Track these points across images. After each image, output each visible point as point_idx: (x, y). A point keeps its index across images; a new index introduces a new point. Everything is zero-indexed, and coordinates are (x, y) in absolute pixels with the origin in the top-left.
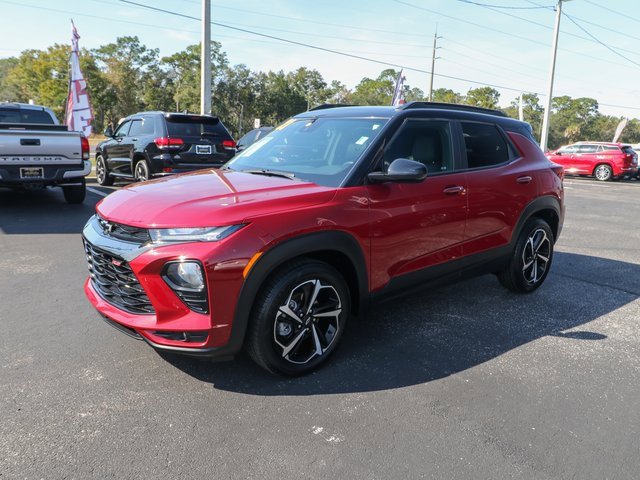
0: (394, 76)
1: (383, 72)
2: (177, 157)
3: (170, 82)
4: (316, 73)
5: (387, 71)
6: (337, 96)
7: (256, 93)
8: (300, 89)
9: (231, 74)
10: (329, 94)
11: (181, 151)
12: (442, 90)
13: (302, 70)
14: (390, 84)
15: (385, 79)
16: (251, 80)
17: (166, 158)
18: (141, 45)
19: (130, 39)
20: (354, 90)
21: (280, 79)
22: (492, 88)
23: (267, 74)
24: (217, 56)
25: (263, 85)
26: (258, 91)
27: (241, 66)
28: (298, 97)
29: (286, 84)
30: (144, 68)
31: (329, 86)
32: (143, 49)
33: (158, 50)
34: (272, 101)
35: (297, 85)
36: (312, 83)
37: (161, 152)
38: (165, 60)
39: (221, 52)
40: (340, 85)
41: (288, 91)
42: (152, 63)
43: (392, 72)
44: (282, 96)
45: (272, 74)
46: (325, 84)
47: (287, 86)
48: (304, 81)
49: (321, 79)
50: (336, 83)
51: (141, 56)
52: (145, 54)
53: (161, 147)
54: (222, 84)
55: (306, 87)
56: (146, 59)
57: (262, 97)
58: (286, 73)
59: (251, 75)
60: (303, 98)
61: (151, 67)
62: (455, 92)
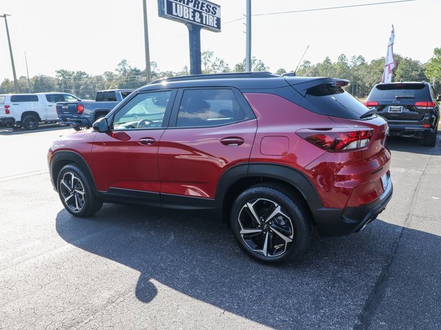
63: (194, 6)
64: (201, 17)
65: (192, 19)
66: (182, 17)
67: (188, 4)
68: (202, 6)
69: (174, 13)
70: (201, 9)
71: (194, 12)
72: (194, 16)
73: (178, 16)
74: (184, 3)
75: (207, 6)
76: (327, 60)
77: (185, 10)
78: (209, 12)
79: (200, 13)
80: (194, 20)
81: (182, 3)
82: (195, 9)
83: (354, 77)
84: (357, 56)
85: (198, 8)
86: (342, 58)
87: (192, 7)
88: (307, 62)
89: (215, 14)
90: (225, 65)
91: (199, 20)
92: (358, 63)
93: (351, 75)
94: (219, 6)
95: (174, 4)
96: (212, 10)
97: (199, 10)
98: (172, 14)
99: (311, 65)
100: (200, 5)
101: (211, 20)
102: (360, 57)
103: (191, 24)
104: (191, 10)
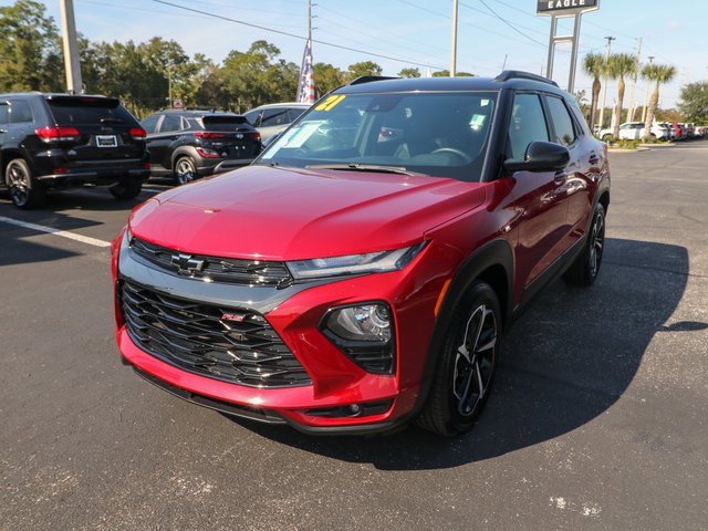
0: (266, 48)
1: (254, 44)
2: (72, 152)
4: (175, 44)
5: (258, 42)
6: (202, 72)
7: (101, 69)
8: (156, 64)
10: (193, 70)
11: (77, 144)
12: (321, 64)
13: (156, 40)
14: (263, 57)
15: (256, 51)
16: (92, 52)
17: (55, 155)
20: (222, 65)
21: (130, 51)
22: (373, 62)
23: (112, 45)
24: (41, 21)
25: (108, 59)
26: (102, 66)
28: (156, 73)
29: (139, 56)
31: (192, 60)
34: (122, 78)
35: (152, 59)
36: (171, 57)
37: (48, 146)
39: (46, 15)
40: (205, 59)
41: (143, 66)
43: (263, 44)
44: (135, 72)
45: (118, 46)
46: (187, 58)
47: (140, 60)
48: (161, 54)
49: (182, 52)
50: (199, 57)
53: (47, 140)
55: (164, 62)
57: (110, 74)
58: (136, 45)
59: (90, 47)
60: (162, 74)
62: (335, 67)
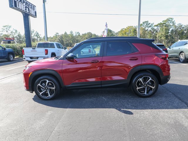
3: (157, 32)
7: (185, 31)
9: (176, 27)
16: (183, 28)
18: (149, 23)
19: (146, 22)
24: (172, 22)
27: (179, 24)
30: (150, 29)
32: (149, 24)
33: (153, 23)
38: (155, 26)
42: (152, 27)
51: (149, 26)
52: (150, 25)
54: (172, 30)
56: (150, 26)
57: (187, 33)
59: (183, 26)
61: (152, 28)
63: (26, 5)
64: (29, 10)
65: (25, 11)
66: (21, 9)
67: (23, 3)
68: (29, 5)
69: (18, 7)
70: (29, 6)
71: (26, 7)
72: (26, 9)
73: (19, 8)
74: (21, 2)
75: (31, 5)
76: (66, 33)
77: (22, 6)
78: (32, 8)
79: (28, 8)
80: (26, 11)
81: (20, 3)
82: (26, 6)
83: (77, 40)
84: (77, 32)
85: (27, 6)
86: (71, 32)
87: (25, 5)
88: (58, 33)
89: (34, 9)
90: (18, 33)
91: (28, 11)
92: (77, 35)
93: (75, 39)
94: (35, 6)
95: (17, 3)
96: (33, 8)
97: (28, 7)
98: (16, 7)
99: (59, 35)
100: (28, 5)
101: (33, 12)
102: (78, 32)
103: (25, 13)
104: (25, 7)
